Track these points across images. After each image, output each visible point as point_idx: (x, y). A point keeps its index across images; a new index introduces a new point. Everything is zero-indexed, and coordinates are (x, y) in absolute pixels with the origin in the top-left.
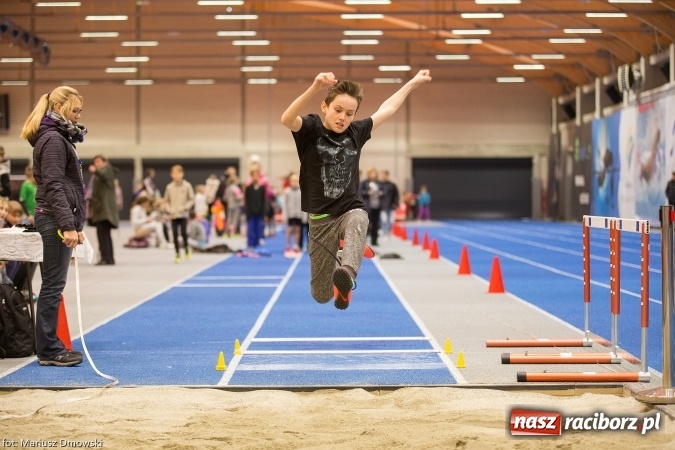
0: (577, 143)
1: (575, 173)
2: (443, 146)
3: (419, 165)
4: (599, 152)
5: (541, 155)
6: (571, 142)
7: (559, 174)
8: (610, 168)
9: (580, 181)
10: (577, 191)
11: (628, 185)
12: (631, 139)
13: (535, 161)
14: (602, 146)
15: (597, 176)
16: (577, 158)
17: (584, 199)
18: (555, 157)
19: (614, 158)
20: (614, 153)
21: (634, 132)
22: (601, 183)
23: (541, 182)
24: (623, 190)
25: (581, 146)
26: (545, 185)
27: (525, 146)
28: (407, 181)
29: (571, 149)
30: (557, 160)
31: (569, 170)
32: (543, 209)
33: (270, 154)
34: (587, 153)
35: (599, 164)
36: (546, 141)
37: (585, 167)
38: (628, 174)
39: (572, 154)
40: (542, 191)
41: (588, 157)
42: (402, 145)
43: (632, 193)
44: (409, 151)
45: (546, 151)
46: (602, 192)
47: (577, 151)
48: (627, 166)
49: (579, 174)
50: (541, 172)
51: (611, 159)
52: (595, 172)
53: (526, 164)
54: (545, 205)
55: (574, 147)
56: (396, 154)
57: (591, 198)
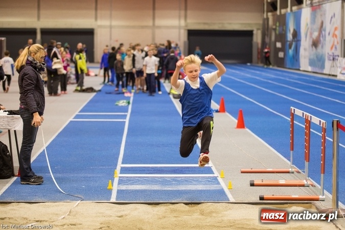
0: (278, 24)
1: (276, 41)
2: (205, 24)
3: (191, 33)
4: (290, 30)
5: (258, 29)
6: (275, 24)
7: (267, 40)
8: (295, 39)
9: (279, 45)
10: (277, 50)
11: (305, 49)
12: (307, 25)
13: (255, 32)
14: (291, 27)
15: (288, 43)
16: (277, 32)
17: (281, 55)
18: (266, 31)
19: (298, 33)
20: (298, 31)
21: (309, 21)
22: (290, 47)
23: (258, 44)
24: (302, 52)
25: (279, 26)
26: (260, 46)
27: (249, 24)
28: (185, 42)
29: (274, 27)
30: (266, 32)
31: (273, 38)
32: (258, 58)
33: (111, 27)
34: (283, 30)
35: (290, 37)
36: (261, 22)
37: (282, 37)
38: (305, 43)
39: (275, 30)
40: (258, 49)
41: (284, 32)
42: (183, 23)
43: (307, 54)
44: (186, 26)
45: (261, 27)
46: (291, 52)
47: (278, 28)
48: (305, 39)
49: (278, 41)
50: (257, 38)
51: (296, 34)
52: (287, 41)
53: (249, 34)
54: (259, 56)
55: (276, 26)
56: (180, 27)
57: (285, 55)
